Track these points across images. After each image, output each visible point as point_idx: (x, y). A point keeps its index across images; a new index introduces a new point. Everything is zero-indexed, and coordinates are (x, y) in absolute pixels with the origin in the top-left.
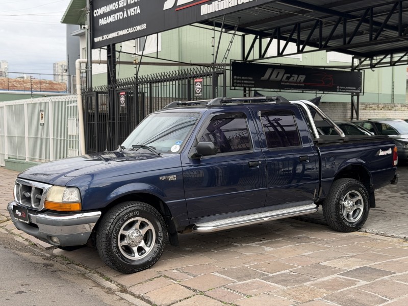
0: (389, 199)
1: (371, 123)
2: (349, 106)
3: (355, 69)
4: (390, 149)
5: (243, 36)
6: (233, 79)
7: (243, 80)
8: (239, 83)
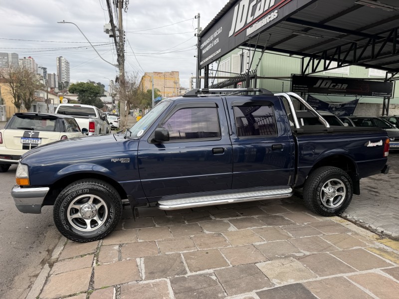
0: (390, 180)
1: (396, 118)
2: (382, 106)
3: (388, 80)
4: (381, 141)
5: (303, 59)
6: (293, 87)
7: (300, 87)
8: (297, 89)
